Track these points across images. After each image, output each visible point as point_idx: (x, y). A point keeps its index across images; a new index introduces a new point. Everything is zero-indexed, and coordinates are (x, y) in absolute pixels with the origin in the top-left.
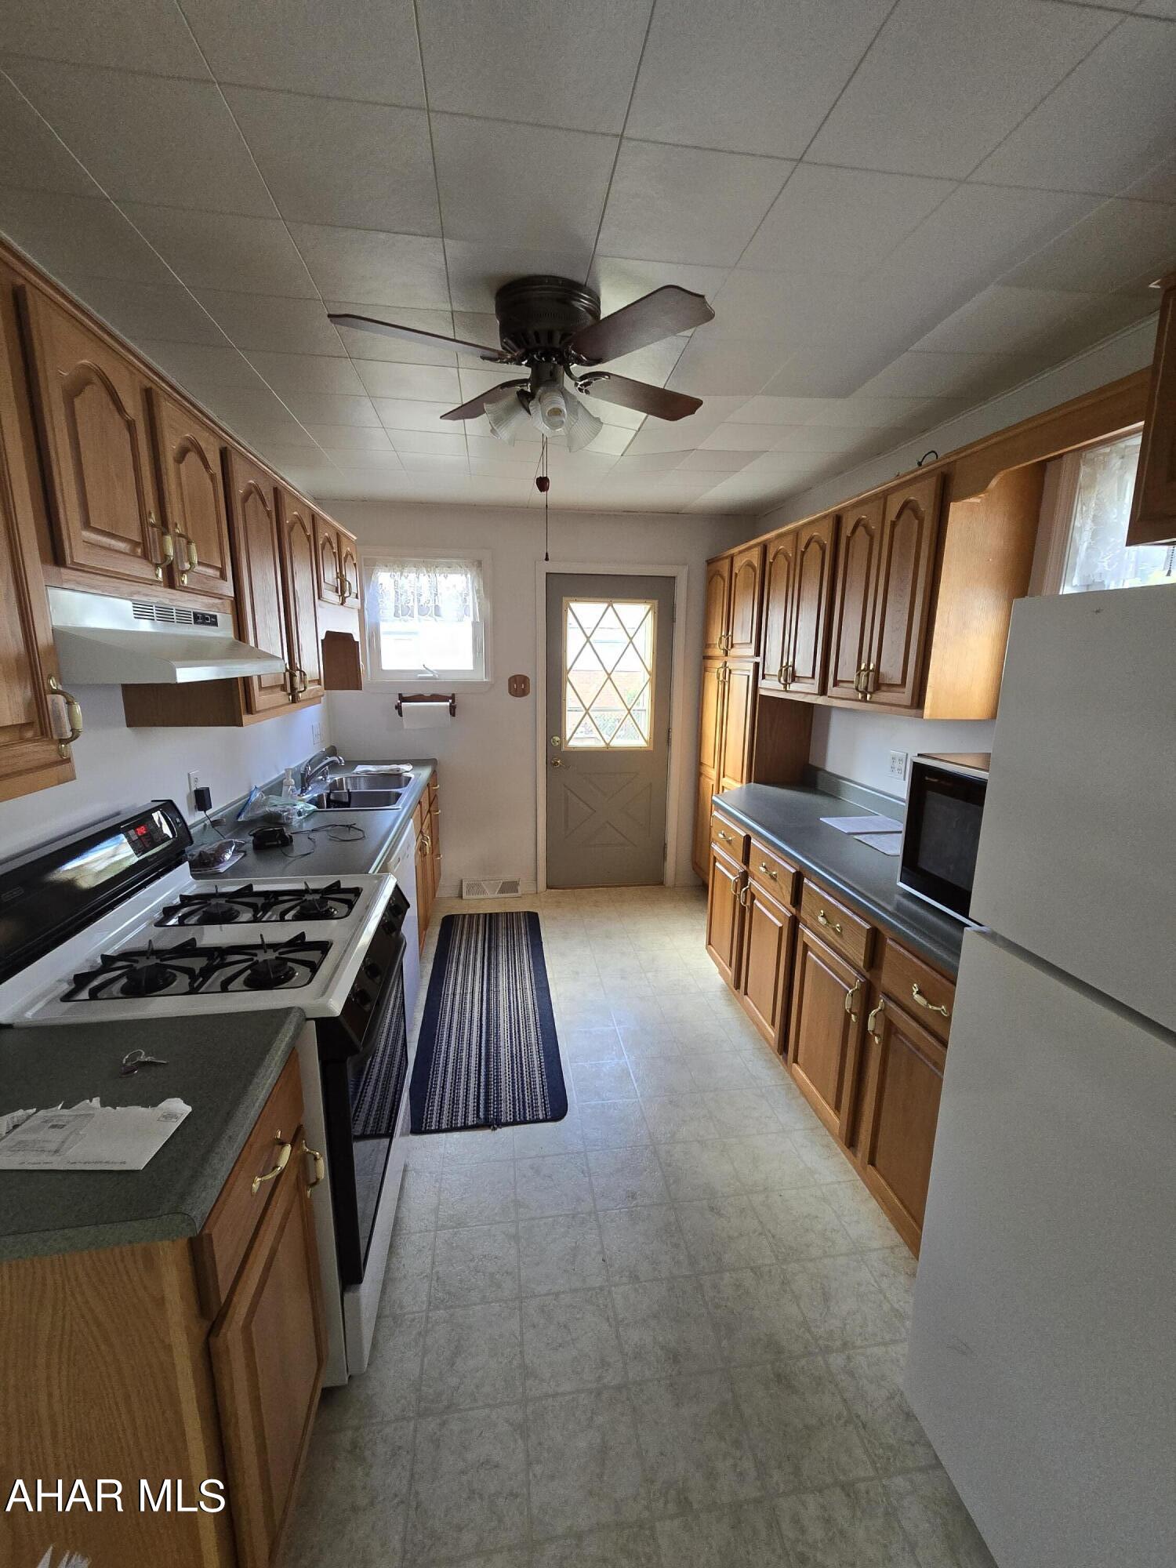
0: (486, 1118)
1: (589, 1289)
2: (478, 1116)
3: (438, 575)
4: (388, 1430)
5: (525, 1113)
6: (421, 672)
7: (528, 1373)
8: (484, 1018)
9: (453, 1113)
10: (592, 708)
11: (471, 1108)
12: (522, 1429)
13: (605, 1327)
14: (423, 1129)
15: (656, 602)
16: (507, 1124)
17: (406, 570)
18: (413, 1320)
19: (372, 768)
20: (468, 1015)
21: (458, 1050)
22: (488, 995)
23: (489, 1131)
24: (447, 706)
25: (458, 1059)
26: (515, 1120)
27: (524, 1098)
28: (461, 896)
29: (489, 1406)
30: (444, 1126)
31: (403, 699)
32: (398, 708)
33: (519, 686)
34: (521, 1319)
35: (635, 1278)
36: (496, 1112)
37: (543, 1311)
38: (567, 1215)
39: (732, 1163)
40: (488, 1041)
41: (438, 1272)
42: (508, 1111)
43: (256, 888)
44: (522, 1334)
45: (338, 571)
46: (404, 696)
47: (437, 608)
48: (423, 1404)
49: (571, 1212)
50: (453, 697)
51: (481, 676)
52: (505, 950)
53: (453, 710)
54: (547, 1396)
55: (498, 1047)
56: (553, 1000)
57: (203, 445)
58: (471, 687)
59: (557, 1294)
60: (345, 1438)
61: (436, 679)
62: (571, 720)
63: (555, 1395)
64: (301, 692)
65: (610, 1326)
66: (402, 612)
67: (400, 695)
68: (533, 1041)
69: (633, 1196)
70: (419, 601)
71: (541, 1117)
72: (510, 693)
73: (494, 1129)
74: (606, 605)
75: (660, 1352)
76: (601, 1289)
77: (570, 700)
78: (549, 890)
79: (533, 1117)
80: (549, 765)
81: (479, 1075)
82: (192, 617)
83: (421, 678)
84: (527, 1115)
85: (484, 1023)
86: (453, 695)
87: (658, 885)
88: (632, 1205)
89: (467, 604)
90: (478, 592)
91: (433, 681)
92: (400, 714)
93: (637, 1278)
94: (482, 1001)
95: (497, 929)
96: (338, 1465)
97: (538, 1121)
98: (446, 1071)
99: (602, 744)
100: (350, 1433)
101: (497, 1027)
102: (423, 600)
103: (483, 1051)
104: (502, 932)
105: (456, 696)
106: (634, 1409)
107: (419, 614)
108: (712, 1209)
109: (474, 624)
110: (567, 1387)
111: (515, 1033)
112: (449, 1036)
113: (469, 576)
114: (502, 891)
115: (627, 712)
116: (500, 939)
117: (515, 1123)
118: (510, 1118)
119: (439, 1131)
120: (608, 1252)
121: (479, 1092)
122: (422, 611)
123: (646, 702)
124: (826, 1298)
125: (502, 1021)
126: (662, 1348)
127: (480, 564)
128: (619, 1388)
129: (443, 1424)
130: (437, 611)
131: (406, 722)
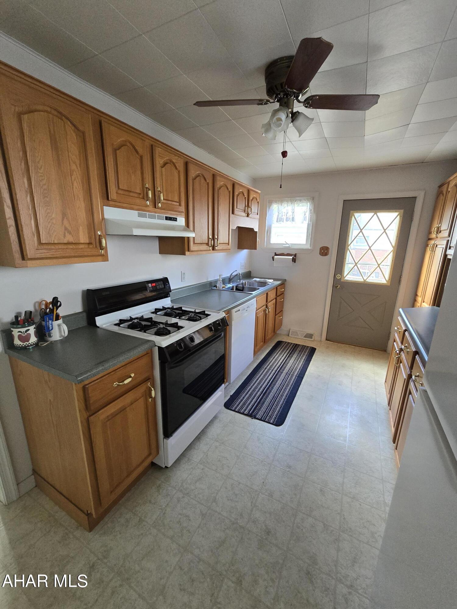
0: (251, 414)
1: (251, 488)
2: (249, 412)
3: (295, 204)
4: (170, 488)
5: (266, 418)
6: (284, 244)
7: (215, 500)
8: (271, 380)
9: (242, 408)
10: (358, 263)
11: (249, 408)
12: (203, 515)
13: (250, 504)
14: (230, 408)
15: (402, 211)
16: (258, 419)
17: (283, 203)
18: (193, 463)
19: (258, 280)
20: (266, 377)
21: (256, 388)
22: (278, 372)
23: (250, 418)
24: (291, 258)
25: (254, 390)
26: (261, 419)
27: (269, 413)
28: (289, 335)
29: (198, 502)
30: (236, 410)
31: (276, 255)
32: (273, 258)
33: (324, 251)
34: (223, 484)
35: (271, 495)
36: (256, 413)
37: (232, 486)
38: (260, 460)
39: (344, 479)
40: (268, 388)
41: (208, 453)
42: (261, 415)
43: (183, 309)
44: (221, 487)
45: (246, 204)
46: (277, 253)
47: (293, 218)
48: (181, 488)
49: (262, 460)
50: (295, 255)
51: (308, 247)
52: (294, 359)
53: (294, 260)
54: (216, 512)
55: (270, 392)
56: (302, 383)
57: (174, 161)
58: (303, 251)
59: (240, 483)
60: (159, 482)
61: (290, 247)
62: (347, 267)
63: (219, 513)
64: (216, 247)
65: (251, 505)
66: (279, 220)
67: (275, 253)
68: (285, 395)
69: (290, 467)
70: (286, 215)
71: (271, 422)
72: (320, 254)
73: (252, 418)
74: (373, 214)
75: (264, 527)
76: (256, 491)
77: (349, 259)
78: (326, 341)
79: (268, 421)
80: (334, 287)
81: (258, 398)
82: (165, 218)
83: (284, 247)
84: (267, 419)
85: (270, 382)
86: (296, 254)
87: (382, 351)
88: (287, 470)
89: (306, 216)
90: (311, 210)
91: (288, 248)
92: (273, 260)
93: (272, 496)
94: (274, 374)
95: (296, 350)
96: (153, 488)
97: (269, 423)
98: (248, 393)
99: (362, 280)
100: (160, 482)
101: (275, 385)
102: (288, 215)
103: (264, 391)
104: (297, 352)
105: (297, 254)
106: (242, 538)
107: (286, 221)
108: (321, 490)
109: (308, 225)
110: (225, 514)
111: (279, 390)
112: (256, 382)
113: (308, 204)
114: (305, 337)
115: (377, 266)
116: (295, 354)
117: (260, 420)
118: (260, 417)
119: (234, 411)
120: (267, 481)
121: (254, 404)
122: (287, 220)
123: (389, 261)
124: (354, 561)
125: (277, 383)
126: (266, 526)
127: (313, 199)
128: (241, 527)
129: (183, 497)
130: (293, 219)
131: (275, 264)
